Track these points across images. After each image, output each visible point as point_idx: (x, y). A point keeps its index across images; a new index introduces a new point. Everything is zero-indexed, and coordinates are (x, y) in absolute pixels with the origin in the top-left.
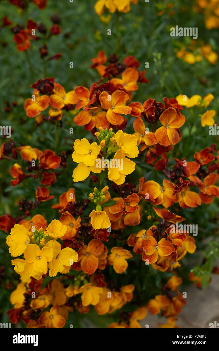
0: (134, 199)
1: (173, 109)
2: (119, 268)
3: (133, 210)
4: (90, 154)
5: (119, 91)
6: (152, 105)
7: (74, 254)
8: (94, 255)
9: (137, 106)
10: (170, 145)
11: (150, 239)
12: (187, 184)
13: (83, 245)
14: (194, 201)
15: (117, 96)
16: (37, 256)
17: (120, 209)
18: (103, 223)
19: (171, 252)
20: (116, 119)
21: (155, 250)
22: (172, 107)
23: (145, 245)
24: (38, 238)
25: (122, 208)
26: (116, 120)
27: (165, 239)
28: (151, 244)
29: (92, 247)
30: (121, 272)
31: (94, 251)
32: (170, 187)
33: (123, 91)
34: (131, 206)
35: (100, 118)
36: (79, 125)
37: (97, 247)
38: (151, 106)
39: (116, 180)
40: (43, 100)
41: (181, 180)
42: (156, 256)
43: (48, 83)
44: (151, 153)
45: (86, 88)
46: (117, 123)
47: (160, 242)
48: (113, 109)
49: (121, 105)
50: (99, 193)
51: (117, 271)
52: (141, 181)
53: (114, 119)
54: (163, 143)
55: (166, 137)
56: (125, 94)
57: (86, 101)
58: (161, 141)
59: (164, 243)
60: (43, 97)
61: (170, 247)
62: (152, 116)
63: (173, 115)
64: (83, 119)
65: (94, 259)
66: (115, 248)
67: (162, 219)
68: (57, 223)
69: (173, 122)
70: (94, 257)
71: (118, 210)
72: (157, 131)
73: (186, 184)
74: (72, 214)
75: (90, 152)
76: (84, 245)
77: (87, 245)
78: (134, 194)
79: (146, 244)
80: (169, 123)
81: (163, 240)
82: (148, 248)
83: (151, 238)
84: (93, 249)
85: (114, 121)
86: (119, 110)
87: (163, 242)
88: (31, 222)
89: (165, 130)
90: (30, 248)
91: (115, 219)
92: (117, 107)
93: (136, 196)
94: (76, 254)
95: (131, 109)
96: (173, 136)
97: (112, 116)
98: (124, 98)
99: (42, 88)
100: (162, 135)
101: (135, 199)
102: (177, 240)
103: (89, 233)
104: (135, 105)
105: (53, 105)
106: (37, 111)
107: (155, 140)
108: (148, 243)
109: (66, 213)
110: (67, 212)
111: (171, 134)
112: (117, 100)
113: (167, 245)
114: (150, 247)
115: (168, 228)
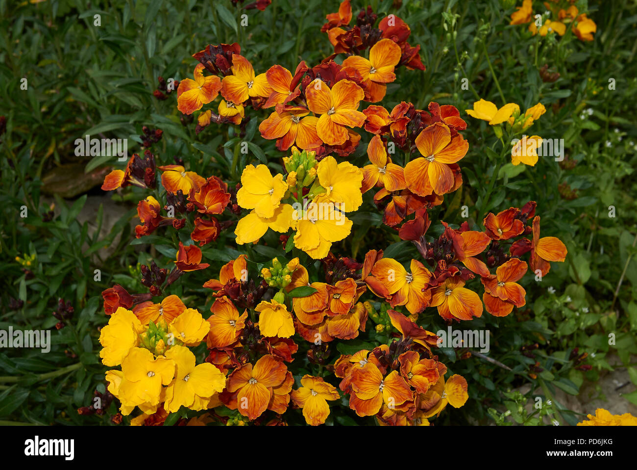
0: (348, 290)
1: (444, 125)
2: (313, 415)
3: (344, 309)
4: (270, 194)
5: (346, 81)
6: (405, 115)
7: (220, 376)
8: (265, 384)
9: (379, 112)
10: (431, 194)
11: (369, 370)
12: (452, 274)
13: (244, 362)
14: (469, 309)
15: (342, 89)
16: (148, 370)
17: (320, 304)
18: (282, 327)
19: (404, 400)
20: (334, 134)
21: (378, 391)
22: (442, 122)
23: (358, 378)
24: (153, 339)
25: (324, 303)
26: (333, 136)
27: (397, 372)
28: (371, 379)
29: (262, 368)
30: (317, 424)
31: (266, 377)
32: (423, 275)
33: (354, 83)
34: (341, 302)
35: (307, 129)
36: (266, 138)
37: (272, 370)
38: (403, 117)
39: (310, 249)
40: (210, 84)
41: (442, 265)
42: (378, 403)
43: (222, 54)
44: (396, 205)
45: (287, 70)
46: (334, 141)
47: (389, 377)
48: (332, 114)
49: (349, 108)
50: (280, 270)
51: (309, 422)
52: (370, 257)
53: (329, 133)
54: (417, 190)
55: (424, 178)
56: (359, 89)
57: (284, 94)
58: (414, 185)
59: (396, 381)
60: (210, 79)
61: (406, 389)
62: (400, 135)
63: (443, 138)
64: (275, 128)
65: (263, 391)
66: (308, 377)
67: (402, 334)
68: (193, 316)
69: (444, 150)
70: (265, 388)
71: (317, 306)
72: (409, 165)
73: (450, 273)
74: (233, 301)
75: (271, 191)
76: (247, 362)
77: (254, 364)
78: (349, 280)
79: (360, 378)
80: (436, 153)
81: (394, 375)
82: (363, 386)
83: (371, 368)
84: (264, 372)
85: (330, 137)
86: (342, 117)
87: (394, 378)
88: (161, 308)
89: (424, 165)
90: (136, 355)
91: (311, 322)
92: (340, 111)
93: (352, 285)
94: (222, 378)
95: (365, 118)
96: (439, 177)
97: (327, 127)
98: (355, 95)
99: (209, 62)
100: (418, 175)
101: (351, 289)
102: (421, 377)
103: (259, 342)
104: (376, 111)
105: (226, 94)
106: (198, 103)
107: (401, 183)
108: (364, 376)
109: (223, 299)
110: (225, 297)
111: (435, 175)
112: (342, 98)
113: (400, 385)
114: (366, 384)
115: (405, 353)
